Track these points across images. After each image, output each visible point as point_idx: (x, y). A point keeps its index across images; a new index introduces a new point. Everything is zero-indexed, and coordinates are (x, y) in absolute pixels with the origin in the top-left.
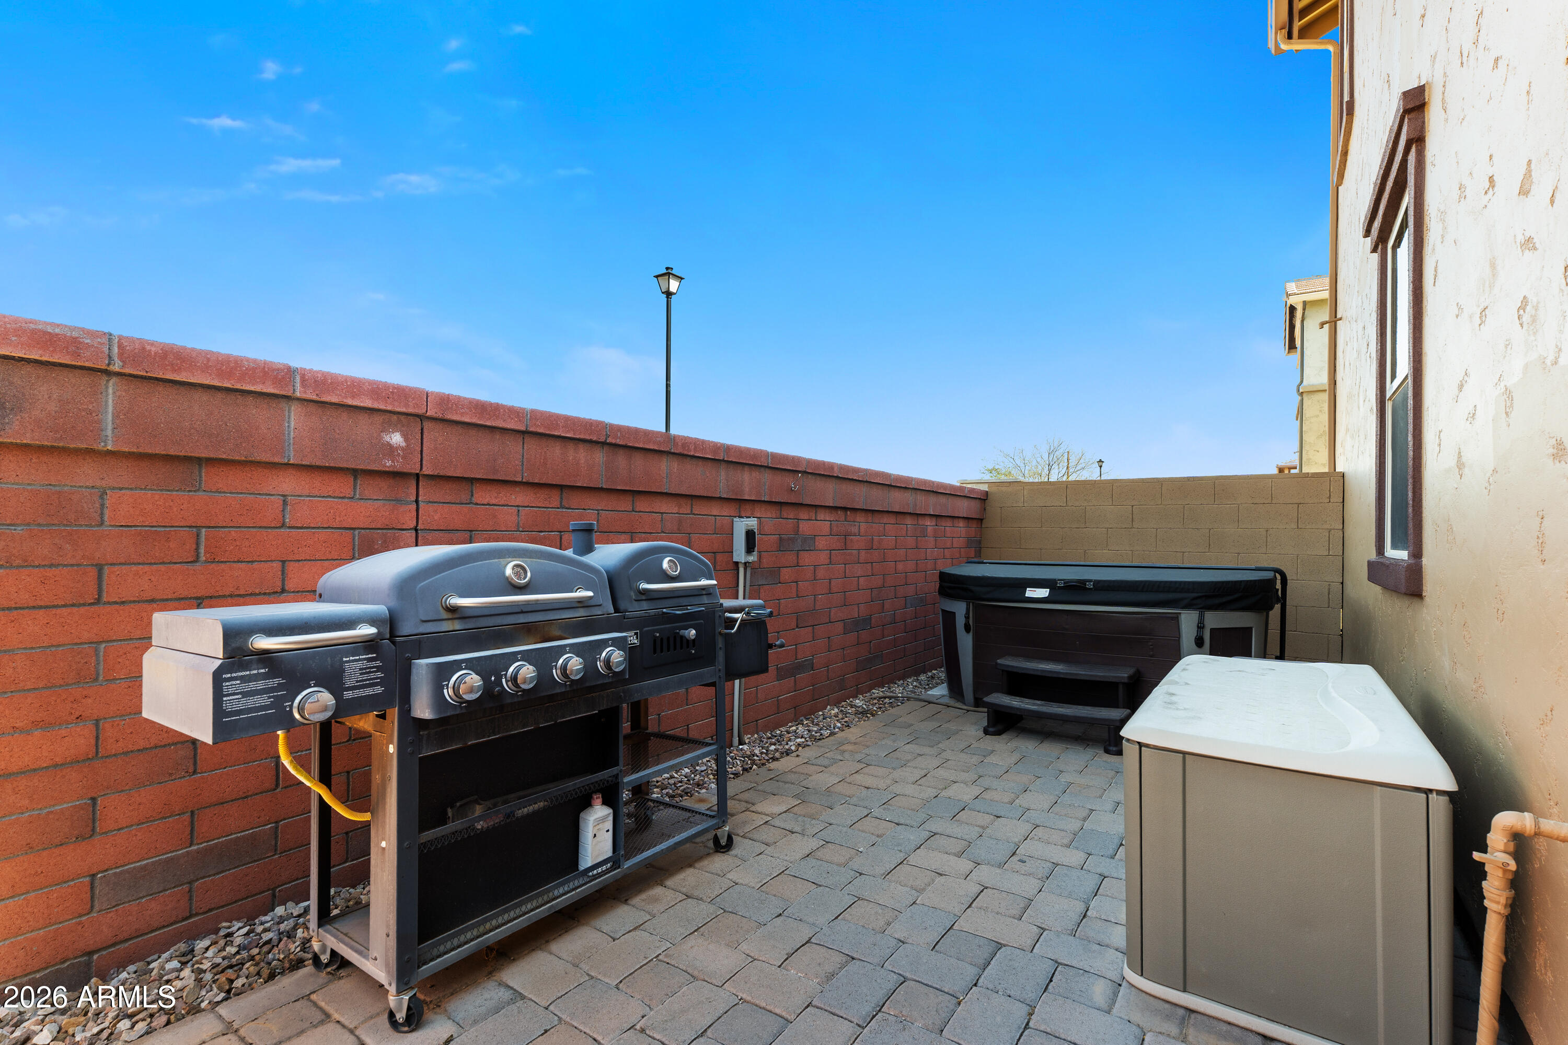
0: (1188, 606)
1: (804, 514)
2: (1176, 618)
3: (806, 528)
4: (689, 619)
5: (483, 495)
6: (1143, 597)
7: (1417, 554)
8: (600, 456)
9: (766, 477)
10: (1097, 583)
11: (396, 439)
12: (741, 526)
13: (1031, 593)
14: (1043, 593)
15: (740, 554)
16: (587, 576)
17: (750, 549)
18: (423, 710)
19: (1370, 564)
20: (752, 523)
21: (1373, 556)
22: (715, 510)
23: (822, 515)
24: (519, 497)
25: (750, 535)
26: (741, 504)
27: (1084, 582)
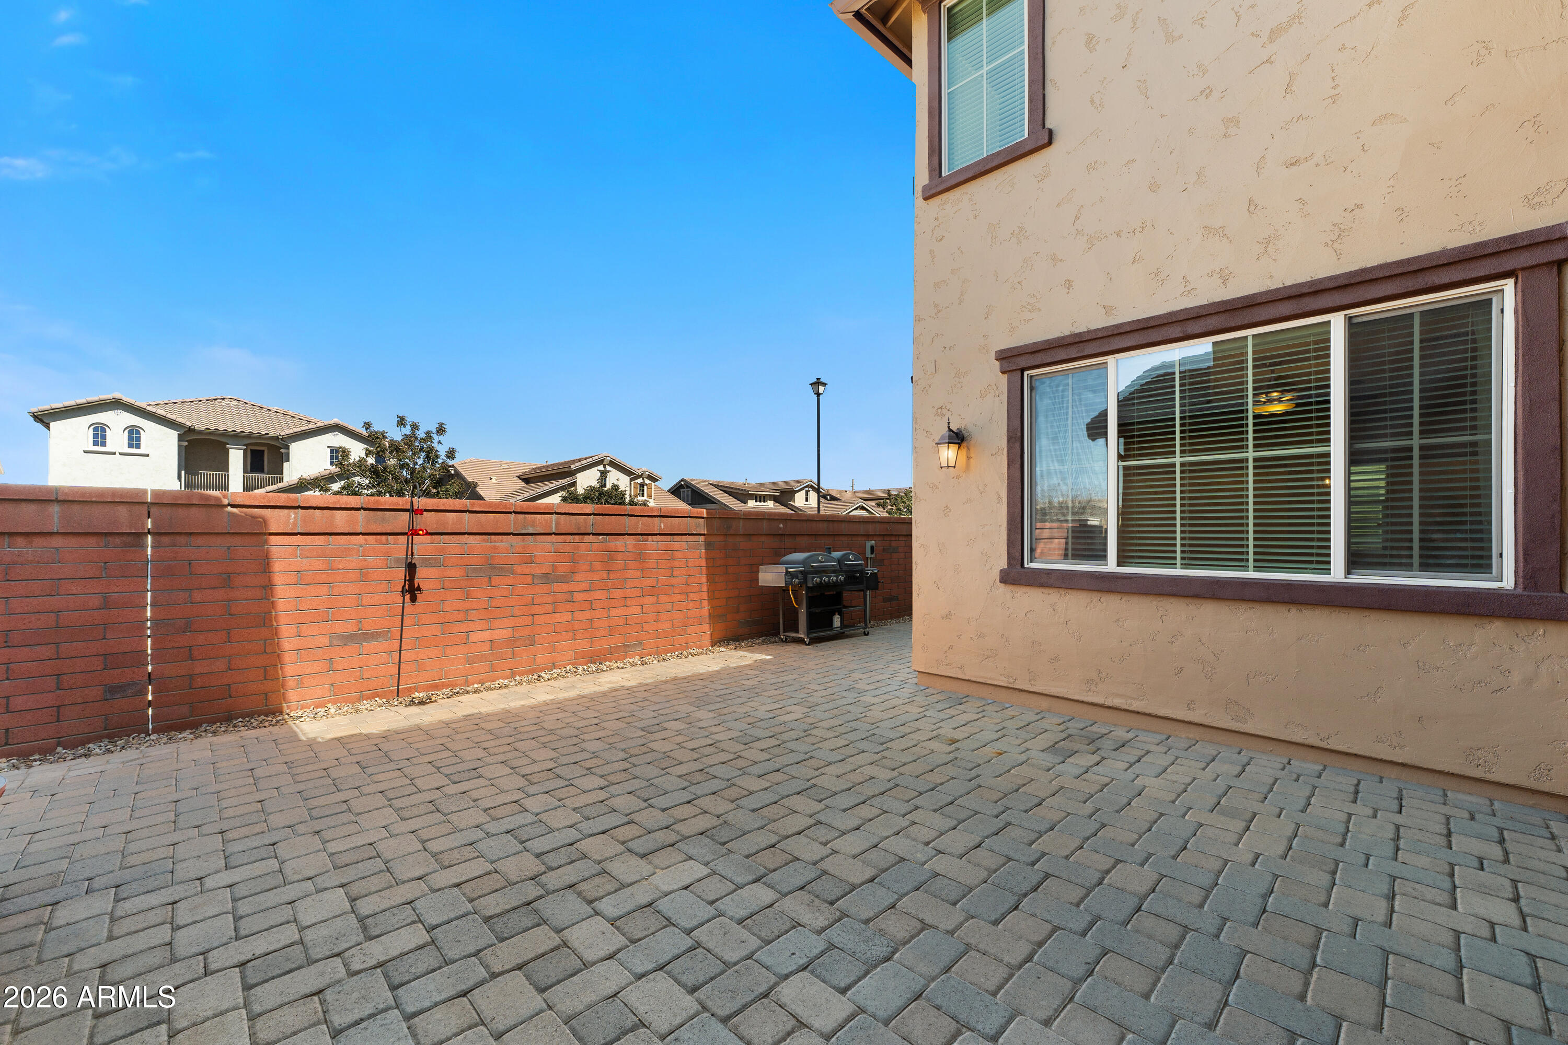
1: (893, 538)
3: (894, 544)
4: (857, 571)
5: (798, 539)
8: (825, 525)
9: (878, 525)
11: (781, 526)
12: (869, 544)
15: (868, 554)
16: (833, 560)
17: (872, 552)
18: (810, 585)
20: (873, 543)
22: (860, 539)
23: (901, 538)
24: (806, 538)
25: (872, 547)
26: (868, 536)
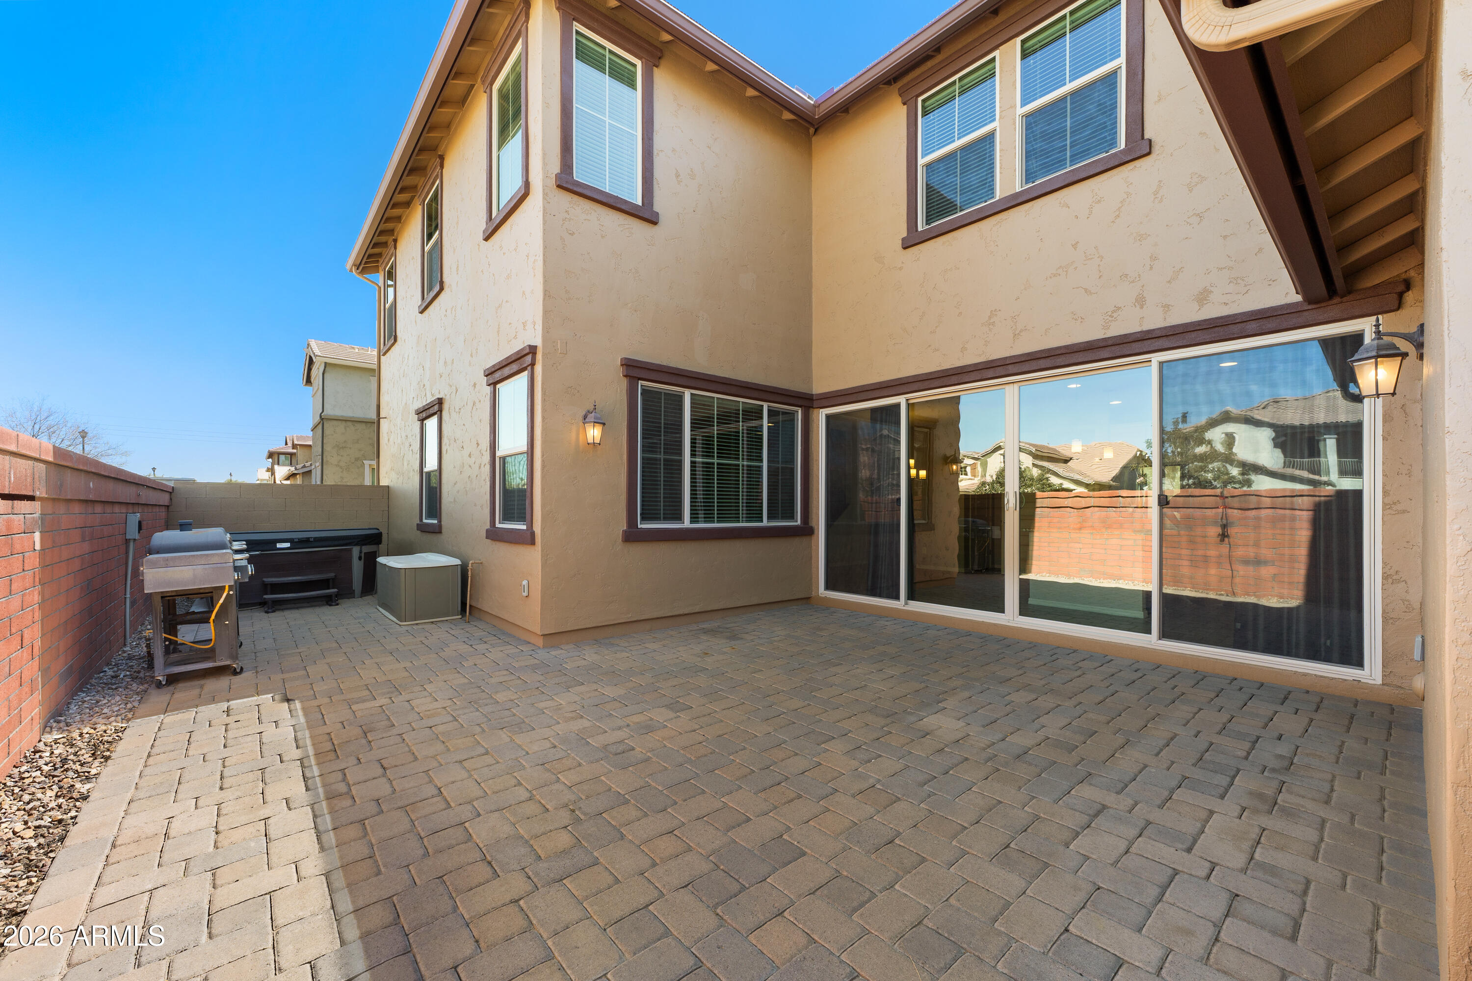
0: (356, 545)
2: (350, 550)
6: (336, 543)
7: (440, 521)
10: (315, 538)
13: (279, 545)
14: (288, 545)
19: (417, 524)
20: (139, 516)
21: (418, 522)
25: (140, 523)
27: (309, 538)
